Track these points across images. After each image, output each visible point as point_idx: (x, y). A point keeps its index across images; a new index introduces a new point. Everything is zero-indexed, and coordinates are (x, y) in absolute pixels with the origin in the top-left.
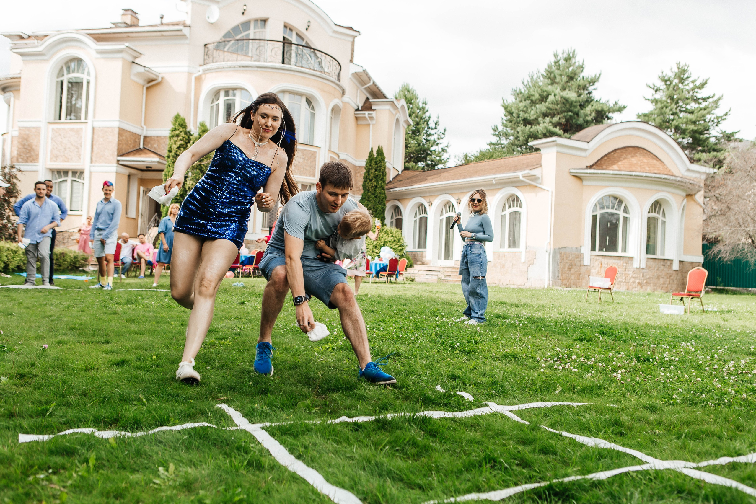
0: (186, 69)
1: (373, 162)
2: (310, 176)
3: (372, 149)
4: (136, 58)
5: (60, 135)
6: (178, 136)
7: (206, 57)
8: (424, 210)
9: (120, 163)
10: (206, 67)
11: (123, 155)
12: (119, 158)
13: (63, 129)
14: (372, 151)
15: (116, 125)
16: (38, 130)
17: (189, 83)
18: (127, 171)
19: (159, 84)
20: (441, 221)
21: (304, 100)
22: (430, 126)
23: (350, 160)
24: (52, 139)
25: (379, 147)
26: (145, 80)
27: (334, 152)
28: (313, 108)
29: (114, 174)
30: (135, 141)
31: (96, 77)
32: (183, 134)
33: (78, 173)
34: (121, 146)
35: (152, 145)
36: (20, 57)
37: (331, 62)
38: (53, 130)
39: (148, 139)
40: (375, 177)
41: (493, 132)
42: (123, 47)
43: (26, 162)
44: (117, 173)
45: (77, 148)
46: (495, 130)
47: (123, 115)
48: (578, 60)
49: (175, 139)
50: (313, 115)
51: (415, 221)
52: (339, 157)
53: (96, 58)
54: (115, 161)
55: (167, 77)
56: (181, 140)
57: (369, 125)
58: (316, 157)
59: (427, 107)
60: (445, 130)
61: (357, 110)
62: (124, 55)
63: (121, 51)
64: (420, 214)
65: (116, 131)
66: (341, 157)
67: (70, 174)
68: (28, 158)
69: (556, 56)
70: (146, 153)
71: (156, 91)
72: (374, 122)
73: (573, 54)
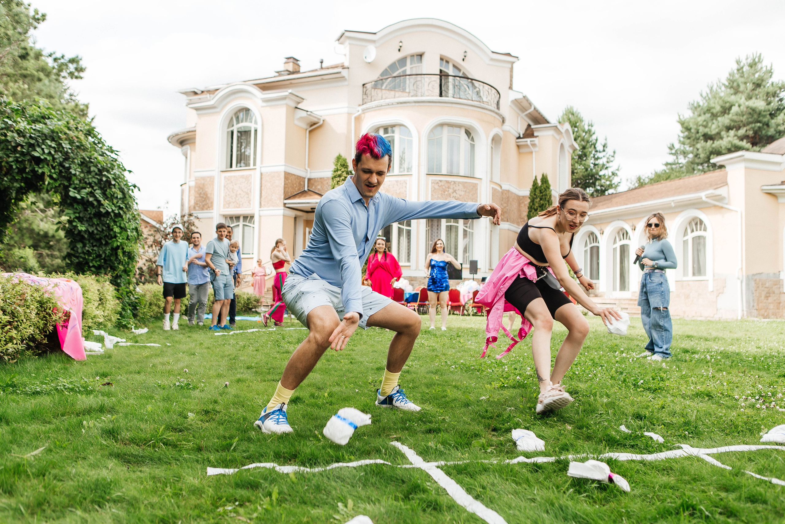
0: (346, 110)
1: (538, 191)
3: (536, 177)
4: (299, 103)
5: (232, 182)
6: (340, 176)
7: (364, 97)
8: (596, 239)
9: (287, 206)
10: (365, 106)
11: (289, 198)
12: (286, 201)
13: (234, 176)
14: (536, 179)
15: (282, 169)
16: (212, 178)
17: (349, 124)
18: (293, 213)
19: (320, 126)
20: (615, 249)
21: (463, 131)
22: (598, 149)
23: (514, 190)
24: (225, 186)
25: (543, 175)
26: (308, 124)
27: (496, 183)
28: (473, 139)
29: (282, 217)
30: (300, 184)
31: (263, 125)
32: (345, 174)
33: (249, 218)
34: (287, 189)
35: (316, 187)
36: (195, 111)
37: (490, 91)
38: (225, 178)
39: (312, 181)
40: (540, 207)
41: (668, 151)
42: (287, 93)
43: (203, 209)
44: (284, 216)
45: (247, 194)
46: (671, 149)
47: (288, 158)
48: (765, 64)
49: (338, 179)
50: (473, 146)
51: (586, 251)
52: (501, 187)
53: (262, 107)
54: (282, 204)
55: (328, 119)
57: (532, 152)
58: (477, 189)
59: (593, 129)
60: (614, 152)
61: (519, 138)
62: (287, 101)
63: (284, 98)
64: (591, 243)
65: (282, 176)
66: (503, 188)
67: (241, 219)
68: (203, 206)
69: (738, 62)
70: (311, 195)
71: (318, 134)
72: (537, 149)
73: (759, 59)
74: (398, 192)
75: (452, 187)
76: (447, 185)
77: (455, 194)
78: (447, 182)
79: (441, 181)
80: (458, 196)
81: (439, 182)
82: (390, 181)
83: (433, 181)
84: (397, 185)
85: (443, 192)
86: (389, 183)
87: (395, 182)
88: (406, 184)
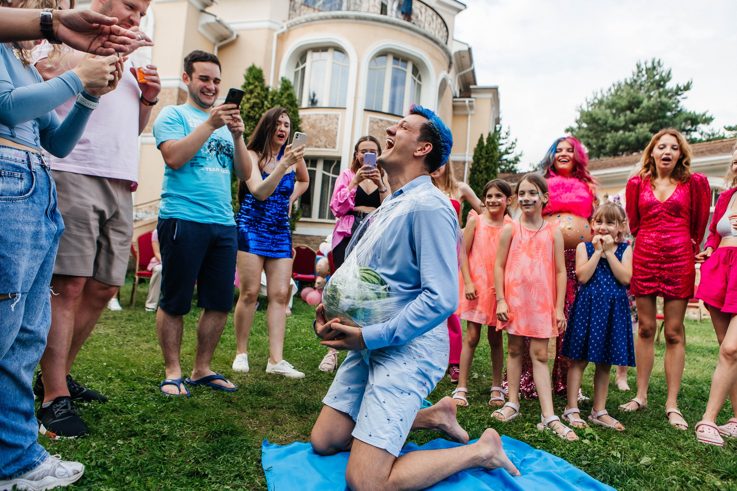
0: (266, 24)
1: (484, 151)
3: (482, 135)
4: (206, 6)
6: (252, 92)
7: (291, 12)
10: (291, 21)
14: (482, 137)
15: (176, 84)
17: (269, 41)
19: (233, 43)
21: (409, 66)
25: (490, 135)
26: (217, 38)
28: (420, 79)
31: (155, 26)
32: (258, 90)
40: (485, 169)
48: (663, 70)
53: (156, 3)
55: (242, 34)
56: (255, 97)
61: (455, 97)
65: (176, 93)
72: (474, 112)
74: (326, 129)
79: (381, 120)
81: (380, 122)
82: (316, 115)
83: (371, 120)
84: (326, 120)
85: (383, 135)
86: (315, 117)
87: (323, 117)
88: (338, 119)
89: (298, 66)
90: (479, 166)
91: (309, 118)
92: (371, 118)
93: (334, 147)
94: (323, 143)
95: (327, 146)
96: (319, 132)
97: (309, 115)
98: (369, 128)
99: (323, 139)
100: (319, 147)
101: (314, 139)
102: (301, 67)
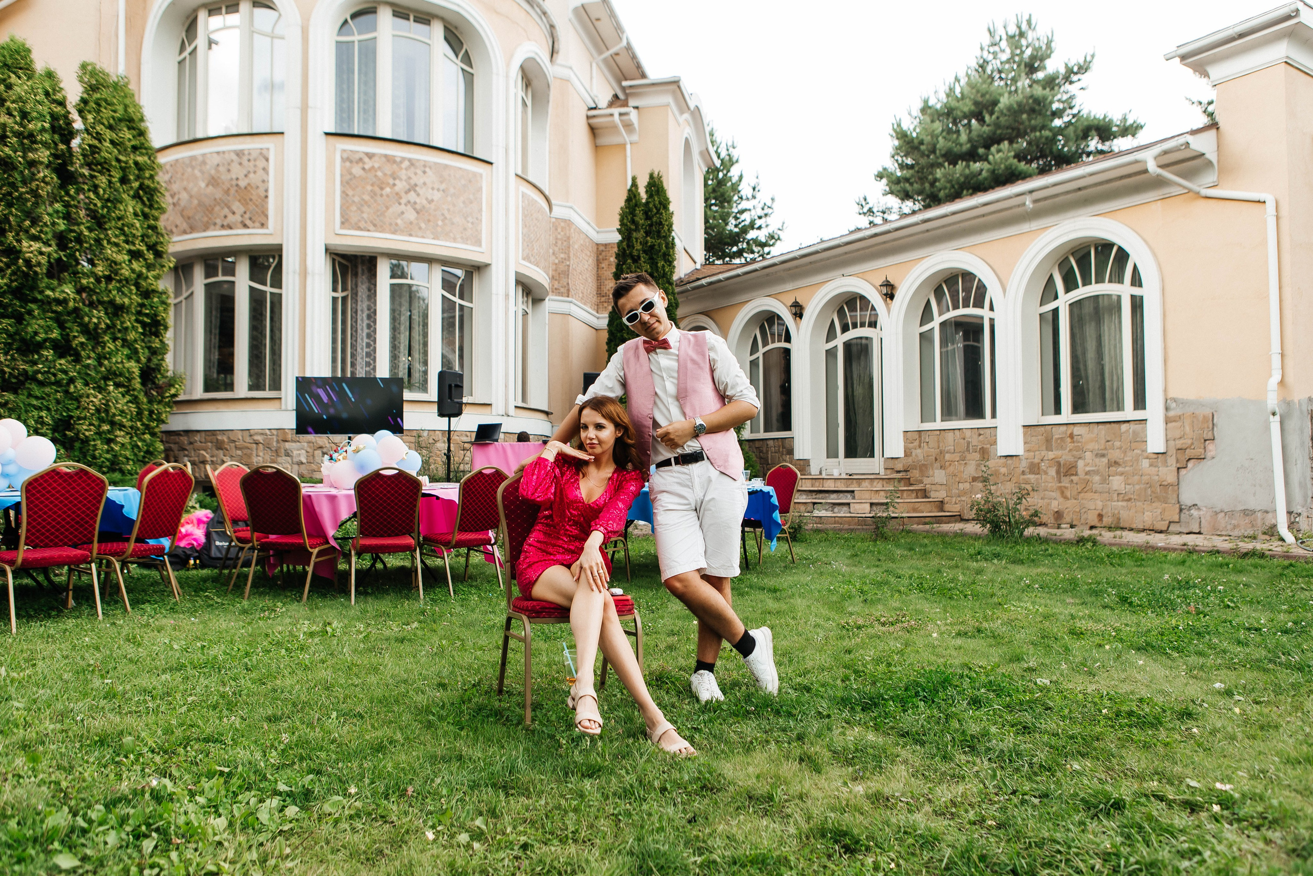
1: (639, 212)
2: (465, 240)
3: (634, 179)
14: (634, 184)
21: (437, 31)
22: (743, 193)
23: (580, 221)
25: (651, 176)
27: (533, 182)
28: (467, 59)
40: (645, 252)
50: (469, 79)
52: (548, 199)
57: (623, 146)
61: (593, 108)
64: (764, 345)
69: (991, 32)
72: (635, 138)
73: (1029, 22)
74: (242, 184)
75: (403, 174)
76: (388, 169)
77: (412, 196)
78: (389, 159)
79: (370, 156)
80: (421, 201)
81: (366, 159)
82: (218, 153)
83: (345, 155)
84: (240, 164)
85: (377, 189)
86: (216, 160)
87: (234, 157)
88: (267, 160)
89: (182, 49)
90: (630, 246)
91: (204, 163)
92: (344, 151)
93: (263, 225)
94: (238, 218)
95: (248, 222)
96: (227, 192)
97: (204, 155)
98: (342, 176)
99: (237, 207)
100: (230, 227)
101: (217, 208)
102: (189, 49)
